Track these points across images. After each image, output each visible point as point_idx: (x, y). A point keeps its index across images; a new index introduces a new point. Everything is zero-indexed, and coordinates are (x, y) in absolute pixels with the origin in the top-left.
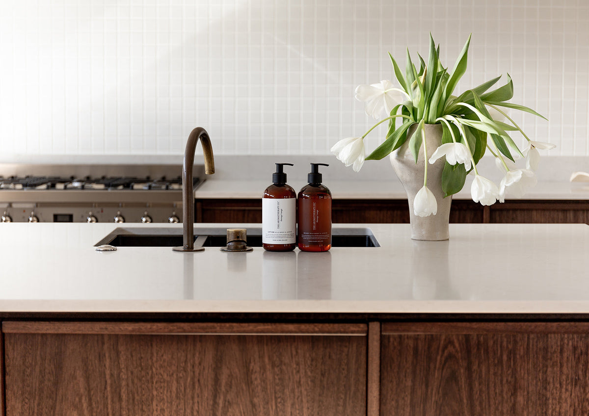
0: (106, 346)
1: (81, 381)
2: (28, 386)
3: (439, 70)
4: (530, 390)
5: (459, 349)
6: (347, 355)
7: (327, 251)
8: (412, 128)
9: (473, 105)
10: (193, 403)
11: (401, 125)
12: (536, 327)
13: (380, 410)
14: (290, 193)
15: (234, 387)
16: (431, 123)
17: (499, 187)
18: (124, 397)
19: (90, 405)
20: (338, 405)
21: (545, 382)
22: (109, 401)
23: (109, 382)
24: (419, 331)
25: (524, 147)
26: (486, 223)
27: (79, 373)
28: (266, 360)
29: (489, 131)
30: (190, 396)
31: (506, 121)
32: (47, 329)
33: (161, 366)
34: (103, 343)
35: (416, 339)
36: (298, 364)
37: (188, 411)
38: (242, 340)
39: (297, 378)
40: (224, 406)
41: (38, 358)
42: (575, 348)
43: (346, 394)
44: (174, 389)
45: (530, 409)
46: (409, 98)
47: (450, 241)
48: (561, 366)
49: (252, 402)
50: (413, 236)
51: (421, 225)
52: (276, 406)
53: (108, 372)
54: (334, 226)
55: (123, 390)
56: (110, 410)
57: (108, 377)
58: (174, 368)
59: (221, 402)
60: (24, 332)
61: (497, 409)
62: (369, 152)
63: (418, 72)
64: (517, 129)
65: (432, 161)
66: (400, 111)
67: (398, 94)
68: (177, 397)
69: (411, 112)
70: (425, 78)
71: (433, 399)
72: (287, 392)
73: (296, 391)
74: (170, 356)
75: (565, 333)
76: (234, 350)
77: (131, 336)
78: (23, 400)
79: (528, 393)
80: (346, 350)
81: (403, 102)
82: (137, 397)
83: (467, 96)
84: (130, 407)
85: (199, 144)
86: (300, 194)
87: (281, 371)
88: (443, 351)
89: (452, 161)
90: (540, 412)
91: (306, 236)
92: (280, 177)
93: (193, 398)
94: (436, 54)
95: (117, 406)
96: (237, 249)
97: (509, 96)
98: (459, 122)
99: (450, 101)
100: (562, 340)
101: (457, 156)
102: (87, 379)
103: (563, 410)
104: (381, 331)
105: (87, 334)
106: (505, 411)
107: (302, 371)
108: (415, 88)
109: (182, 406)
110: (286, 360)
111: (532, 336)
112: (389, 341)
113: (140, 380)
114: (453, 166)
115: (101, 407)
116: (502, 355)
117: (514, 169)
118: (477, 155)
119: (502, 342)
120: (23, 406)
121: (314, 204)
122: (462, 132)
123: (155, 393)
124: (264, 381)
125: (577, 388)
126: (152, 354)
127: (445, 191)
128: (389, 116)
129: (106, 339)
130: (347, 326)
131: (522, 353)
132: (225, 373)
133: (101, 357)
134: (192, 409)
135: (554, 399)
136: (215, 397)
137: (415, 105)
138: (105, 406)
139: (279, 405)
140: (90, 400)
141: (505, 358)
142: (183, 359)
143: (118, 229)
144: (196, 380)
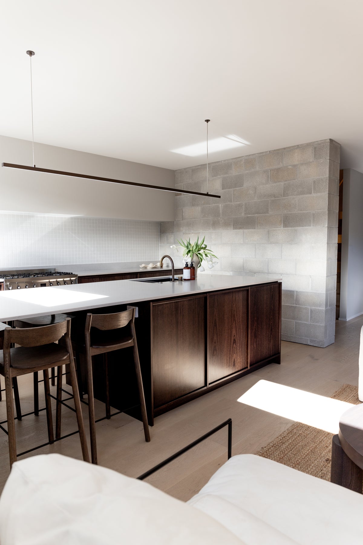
5: (256, 290)
15: (234, 301)
18: (222, 305)
20: (245, 302)
27: (217, 302)
41: (212, 300)
44: (227, 303)
48: (265, 292)
49: (236, 304)
53: (220, 301)
58: (228, 299)
71: (254, 299)
72: (240, 301)
74: (227, 296)
76: (234, 294)
78: (210, 309)
79: (262, 297)
95: (221, 308)
103: (265, 299)
104: (250, 288)
105: (218, 294)
106: (260, 300)
107: (241, 296)
111: (262, 287)
113: (224, 302)
124: (237, 299)
125: (266, 295)
131: (261, 290)
134: (229, 306)
136: (232, 303)
140: (218, 307)
144: (230, 301)
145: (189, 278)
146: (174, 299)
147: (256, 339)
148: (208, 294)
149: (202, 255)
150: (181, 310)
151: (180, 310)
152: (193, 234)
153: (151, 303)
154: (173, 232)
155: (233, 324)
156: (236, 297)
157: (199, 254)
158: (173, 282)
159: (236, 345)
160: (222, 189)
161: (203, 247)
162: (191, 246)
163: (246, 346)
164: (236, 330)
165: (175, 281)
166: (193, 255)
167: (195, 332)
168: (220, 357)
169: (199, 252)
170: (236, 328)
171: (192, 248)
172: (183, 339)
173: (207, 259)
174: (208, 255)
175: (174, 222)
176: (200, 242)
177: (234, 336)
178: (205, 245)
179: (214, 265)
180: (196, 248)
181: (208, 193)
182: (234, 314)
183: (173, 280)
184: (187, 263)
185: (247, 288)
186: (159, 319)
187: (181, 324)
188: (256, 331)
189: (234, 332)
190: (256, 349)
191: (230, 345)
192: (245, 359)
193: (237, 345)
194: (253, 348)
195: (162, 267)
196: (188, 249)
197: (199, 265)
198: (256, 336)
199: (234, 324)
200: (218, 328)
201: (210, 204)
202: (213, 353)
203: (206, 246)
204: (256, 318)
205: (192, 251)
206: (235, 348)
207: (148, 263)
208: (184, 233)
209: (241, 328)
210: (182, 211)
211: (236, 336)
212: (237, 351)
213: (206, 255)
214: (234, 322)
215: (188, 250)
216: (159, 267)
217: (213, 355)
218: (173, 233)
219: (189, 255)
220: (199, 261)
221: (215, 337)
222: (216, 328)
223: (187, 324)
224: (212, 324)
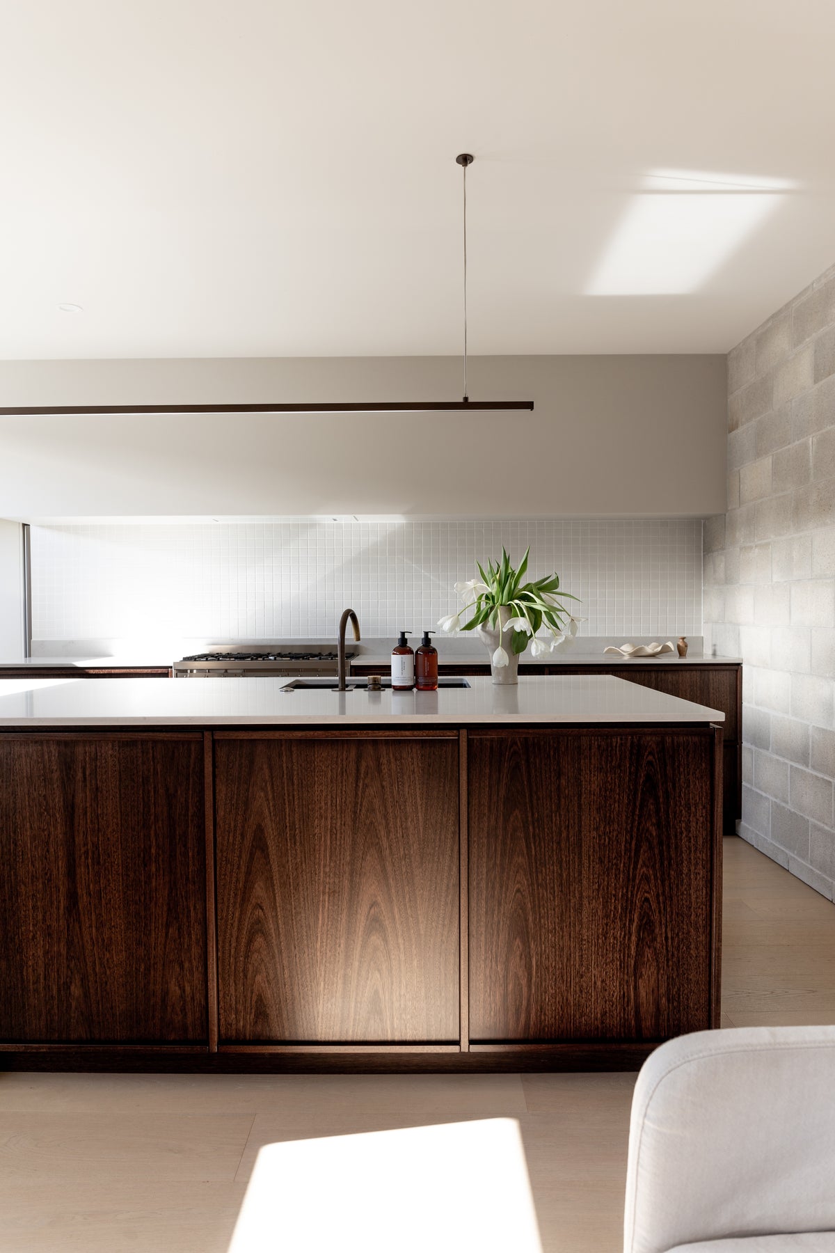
0: (283, 748)
1: (266, 771)
2: (231, 775)
3: (510, 571)
4: (569, 775)
5: (520, 748)
6: (446, 752)
7: (435, 690)
8: (492, 608)
9: (532, 593)
10: (342, 786)
11: (484, 606)
12: (572, 732)
13: (468, 789)
14: (410, 652)
15: (369, 775)
16: (504, 605)
17: (550, 647)
18: (295, 782)
19: (273, 788)
20: (440, 786)
21: (580, 770)
22: (286, 785)
23: (285, 772)
24: (493, 735)
25: (567, 620)
26: (547, 675)
27: (265, 766)
28: (391, 756)
29: (543, 609)
30: (340, 781)
31: (556, 605)
32: (244, 736)
33: (320, 761)
34: (282, 746)
35: (492, 740)
36: (412, 758)
37: (339, 791)
38: (375, 742)
39: (412, 768)
40: (363, 788)
41: (237, 756)
42: (599, 746)
43: (445, 778)
44: (329, 776)
45: (570, 789)
46: (490, 590)
47: (519, 685)
48: (590, 759)
49: (381, 784)
50: (493, 681)
51: (498, 674)
52: (398, 787)
53: (284, 765)
54: (439, 677)
55: (295, 778)
56: (286, 791)
57: (285, 768)
58: (329, 762)
59: (361, 785)
60: (227, 738)
61: (547, 788)
62: (463, 626)
63: (496, 572)
64: (565, 611)
65: (505, 630)
66: (484, 598)
67: (483, 588)
68: (332, 782)
69: (491, 598)
70: (500, 576)
71: (504, 782)
72: (405, 777)
73: (412, 777)
74: (326, 754)
75: (592, 735)
76: (370, 749)
77: (300, 740)
78: (227, 785)
79: (568, 777)
80: (445, 748)
81: (486, 592)
82: (304, 782)
83: (528, 587)
84: (300, 789)
85: (349, 619)
86: (417, 652)
87: (401, 763)
88: (510, 749)
89: (518, 629)
90: (577, 790)
91: (421, 680)
92: (403, 641)
93: (342, 782)
94: (507, 561)
95: (291, 789)
96: (374, 689)
97: (556, 587)
98: (523, 604)
99: (516, 591)
100: (590, 741)
101: (521, 626)
102: (271, 769)
103: (592, 789)
104: (468, 735)
105: (271, 739)
106: (553, 790)
107: (415, 763)
108: (493, 582)
109: (334, 788)
110: (405, 755)
111: (570, 738)
112: (474, 742)
113: (306, 771)
114: (519, 633)
115: (280, 789)
116: (550, 752)
117: (561, 635)
118: (536, 626)
119: (549, 743)
120: (227, 789)
121: (426, 659)
122: (525, 611)
123: (316, 779)
124: (390, 770)
125: (602, 774)
126: (314, 752)
127: (514, 650)
128: (476, 600)
129: (283, 742)
130: (445, 732)
131: (563, 750)
132: (364, 764)
133: (280, 755)
134: (341, 790)
135: (586, 781)
136: (357, 782)
137: (494, 594)
138: (283, 788)
139: (400, 786)
140: (273, 784)
141: (552, 753)
142: (335, 755)
143: (297, 681)
144: (344, 770)
154: (723, 549)
155: (364, 859)
159: (386, 941)
160: (814, 383)
164: (388, 885)
170: (386, 879)
175: (724, 514)
177: (375, 903)
181: (467, 398)
182: (372, 823)
189: (372, 889)
190: (524, 982)
193: (392, 943)
195: (682, 653)
199: (369, 858)
206: (376, 949)
208: (741, 549)
210: (740, 478)
211: (383, 905)
212: (395, 962)
214: (373, 852)
221: (256, 886)
222: (267, 857)
223: (115, 820)
224: (243, 838)
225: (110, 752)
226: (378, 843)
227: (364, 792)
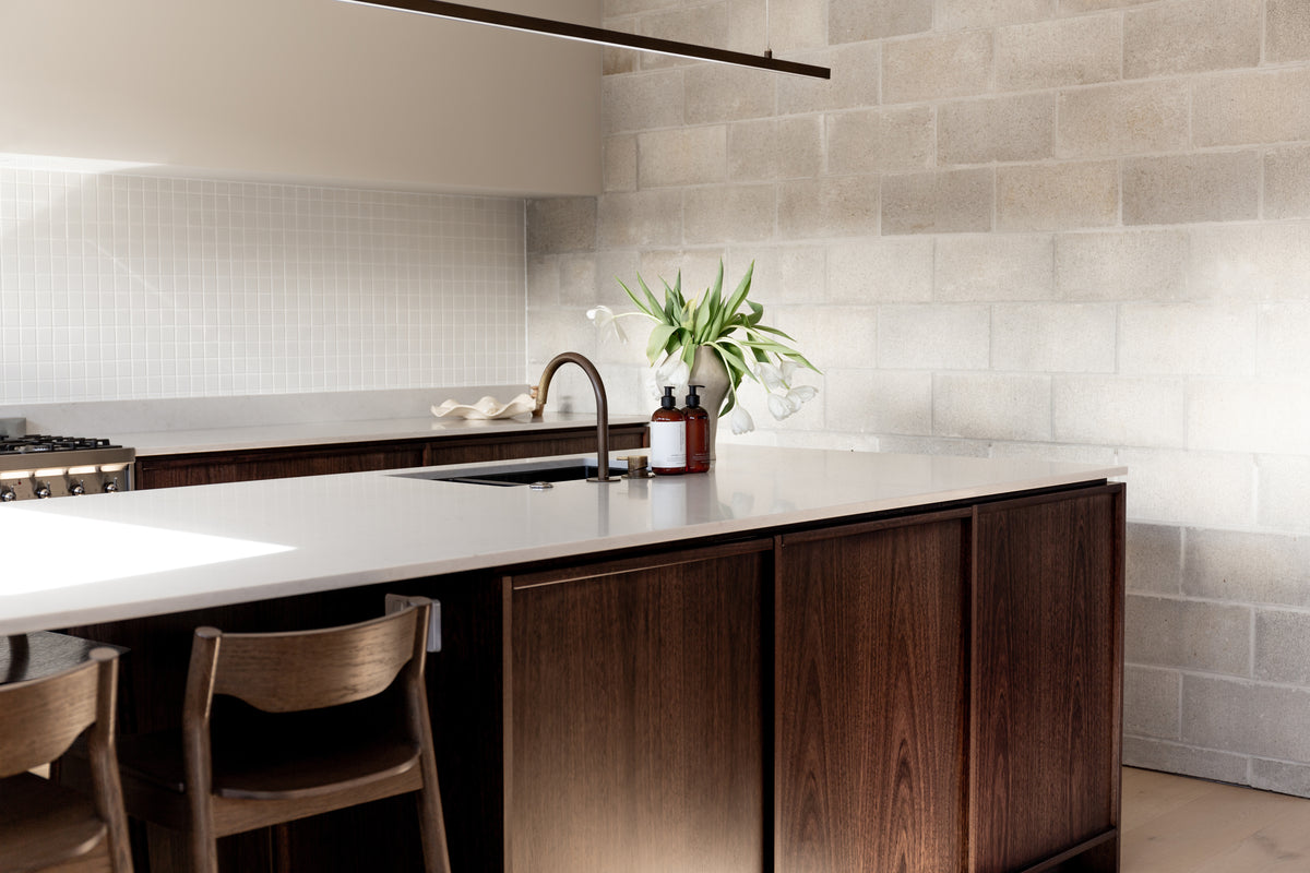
0: (834, 550)
1: (820, 585)
10: (881, 593)
14: (681, 416)
15: (902, 575)
18: (844, 595)
19: (825, 606)
22: (835, 600)
23: (836, 583)
27: (819, 578)
28: (918, 547)
30: (879, 587)
33: (864, 562)
34: (833, 546)
37: (878, 601)
39: (933, 560)
40: (897, 593)
41: (795, 567)
44: (871, 582)
48: (1047, 530)
49: (910, 586)
52: (922, 587)
53: (835, 573)
55: (844, 589)
56: (836, 610)
57: (835, 577)
58: (871, 563)
68: (873, 589)
72: (928, 573)
74: (869, 552)
82: (851, 594)
84: (847, 603)
86: (685, 415)
87: (925, 555)
93: (881, 589)
95: (840, 605)
102: (824, 581)
109: (875, 597)
113: (853, 578)
116: (1023, 525)
123: (861, 588)
124: (917, 565)
126: (860, 551)
129: (834, 541)
133: (831, 560)
134: (880, 598)
138: (834, 606)
139: (924, 586)
140: (825, 602)
142: (876, 553)
144: (882, 572)
145: (680, 463)
146: (618, 562)
147: (1006, 758)
148: (778, 538)
149: (739, 355)
150: (650, 619)
151: (647, 620)
152: (687, 258)
153: (507, 582)
154: (589, 250)
155: (896, 686)
156: (912, 554)
157: (726, 346)
158: (603, 484)
159: (911, 788)
160: (831, 42)
161: (742, 315)
162: (687, 310)
163: (957, 791)
164: (913, 715)
165: (611, 478)
166: (697, 352)
167: (716, 723)
168: (833, 845)
169: (724, 339)
170: (912, 708)
171: (691, 322)
172: (660, 757)
173: (764, 371)
174: (769, 354)
175: (596, 199)
176: (729, 293)
177: (903, 743)
178: (753, 306)
179: (797, 400)
180: (711, 321)
181: (770, 53)
182: (903, 637)
183: (602, 472)
184: (669, 390)
185: (964, 512)
186: (543, 657)
187: (650, 683)
188: (1005, 718)
189: (901, 724)
190: (1004, 805)
191: (884, 785)
192: (951, 857)
193: (915, 790)
194: (992, 803)
195: (537, 414)
196: (672, 324)
197: (726, 401)
198: (1003, 746)
199: (900, 684)
200: (824, 702)
201: (769, 115)
202: (804, 826)
203: (758, 313)
204: (1003, 658)
205: (693, 333)
206: (904, 801)
207: (474, 394)
208: (644, 254)
209: (936, 703)
210: (638, 147)
211: (909, 742)
212: (917, 814)
213: (759, 354)
214: (903, 675)
215: (673, 329)
216: (523, 415)
217: (802, 838)
218: (593, 250)
219: (679, 351)
220: (724, 382)
221: (809, 747)
222: (819, 704)
223: (678, 686)
224: (799, 684)
225: (674, 582)
226: (907, 663)
227: (897, 599)
